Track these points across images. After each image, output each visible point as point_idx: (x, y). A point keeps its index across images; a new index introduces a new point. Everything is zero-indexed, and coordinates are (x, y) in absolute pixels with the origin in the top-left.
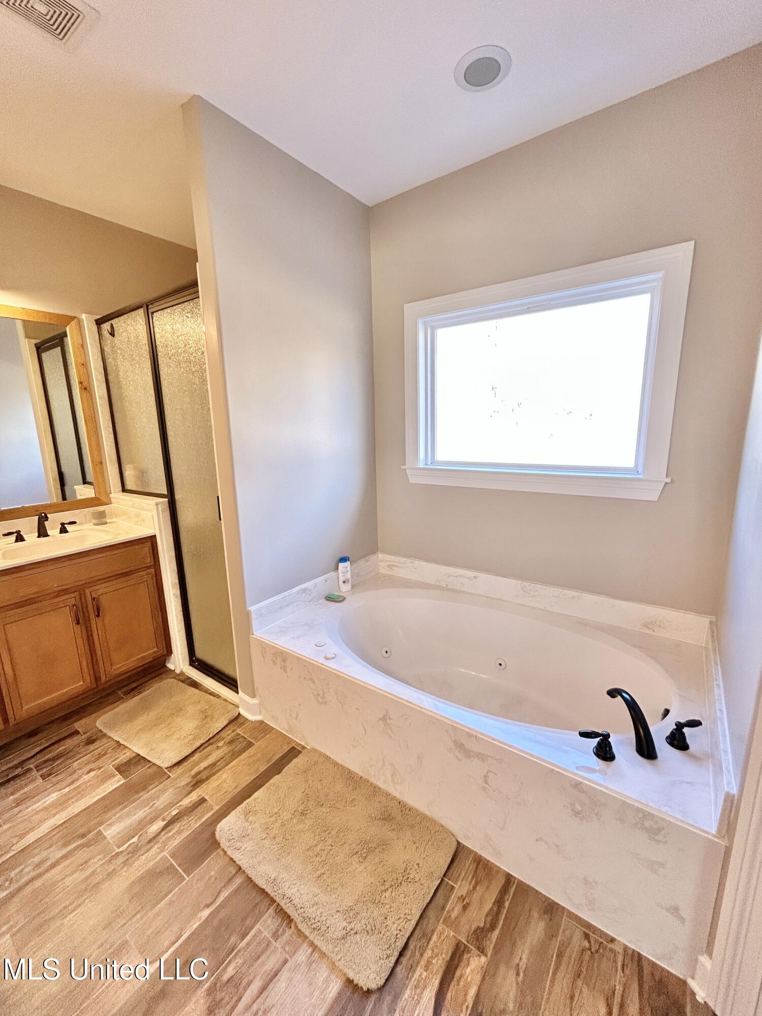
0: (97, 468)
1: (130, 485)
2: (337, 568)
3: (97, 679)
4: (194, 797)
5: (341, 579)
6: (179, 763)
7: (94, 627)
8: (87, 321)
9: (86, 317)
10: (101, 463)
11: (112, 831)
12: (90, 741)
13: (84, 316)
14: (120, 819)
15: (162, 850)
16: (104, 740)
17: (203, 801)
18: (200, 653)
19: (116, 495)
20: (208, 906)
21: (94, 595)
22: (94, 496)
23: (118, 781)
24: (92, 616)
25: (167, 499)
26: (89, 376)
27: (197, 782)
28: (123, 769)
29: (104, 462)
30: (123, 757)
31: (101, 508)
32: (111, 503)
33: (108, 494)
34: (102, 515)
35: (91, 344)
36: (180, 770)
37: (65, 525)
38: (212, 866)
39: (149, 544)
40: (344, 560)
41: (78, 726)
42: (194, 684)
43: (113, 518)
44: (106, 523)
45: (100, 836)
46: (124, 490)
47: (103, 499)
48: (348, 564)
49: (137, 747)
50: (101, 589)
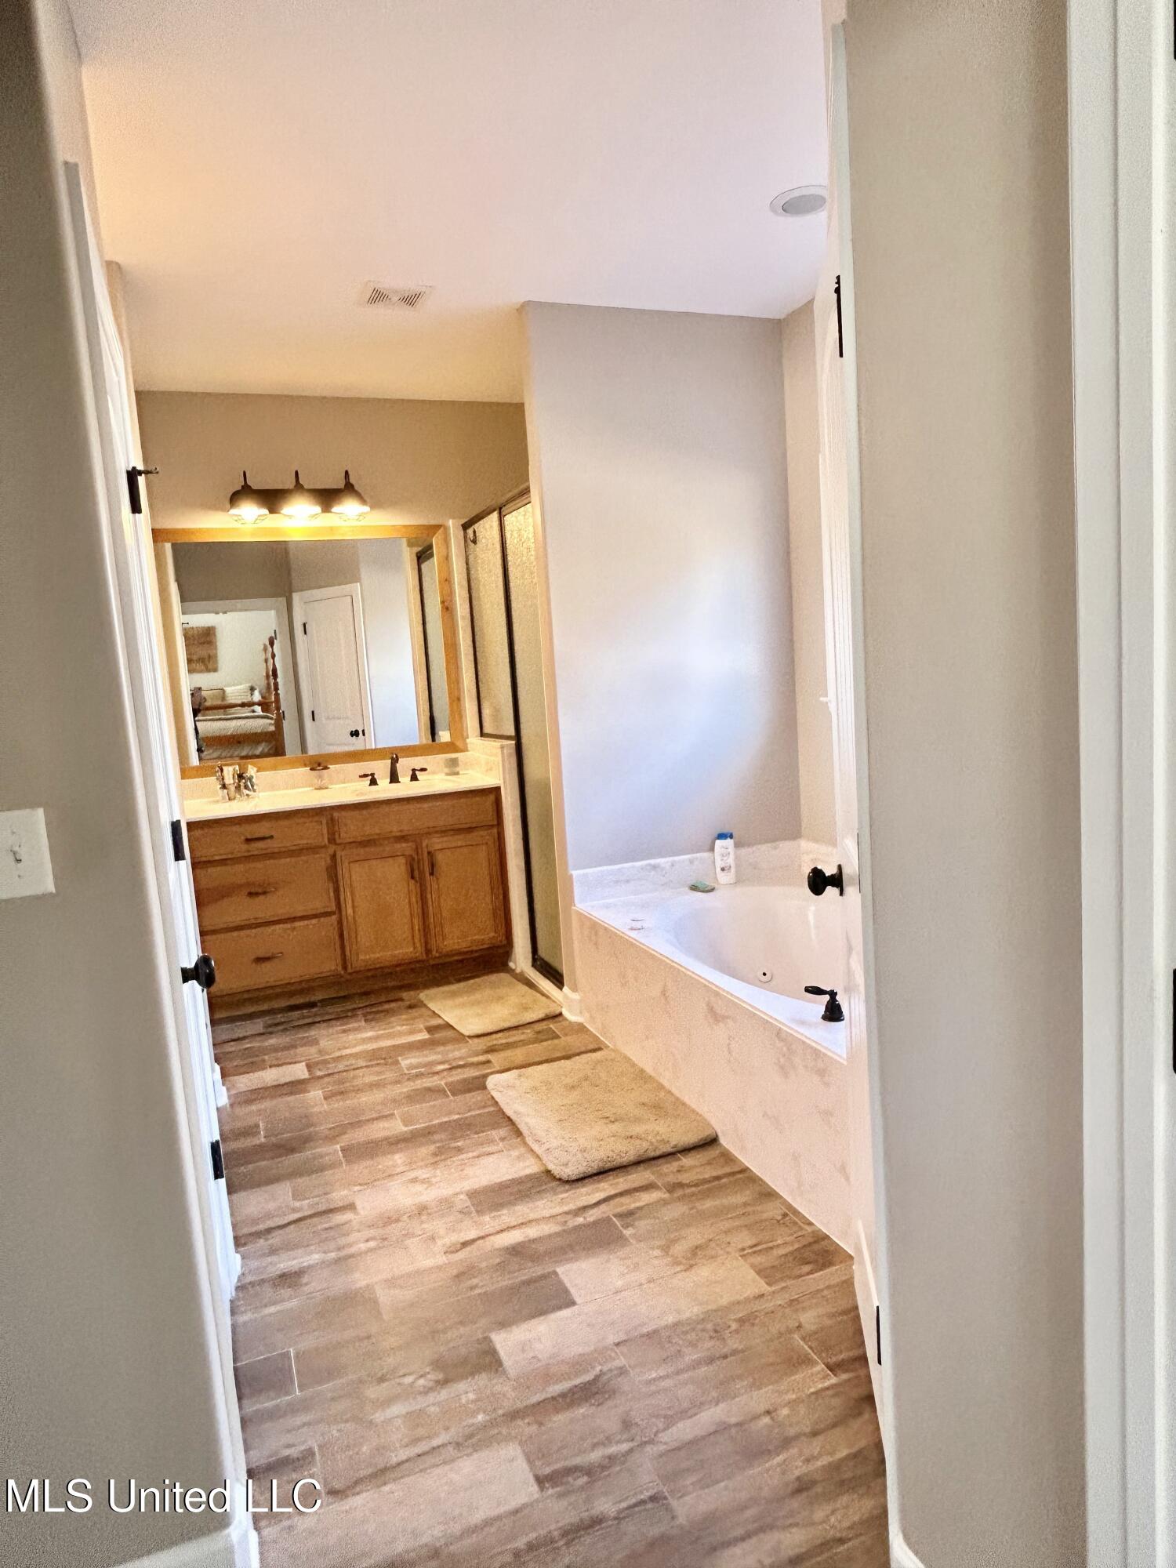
0: (455, 704)
1: (487, 730)
2: (712, 849)
3: (428, 951)
4: (482, 1058)
5: (719, 864)
6: (478, 1036)
7: (428, 885)
8: (453, 526)
9: (453, 524)
10: (459, 699)
11: (405, 1062)
12: (411, 1007)
13: (450, 523)
14: (414, 1057)
15: (441, 1079)
16: (423, 1010)
17: (489, 1062)
18: (543, 952)
19: (473, 739)
20: (459, 1114)
21: (431, 849)
22: (449, 740)
23: (425, 1036)
24: (427, 874)
25: (514, 742)
26: (451, 593)
27: (491, 1050)
28: (430, 1030)
29: (462, 699)
30: (435, 1022)
31: (454, 755)
32: (467, 751)
33: (464, 738)
34: (454, 763)
35: (457, 555)
36: (476, 1040)
37: (417, 772)
38: (477, 1097)
39: (492, 797)
40: (722, 836)
41: (405, 995)
42: (530, 984)
43: (467, 769)
44: (458, 773)
45: (397, 1063)
46: (482, 734)
47: (459, 744)
48: (729, 842)
49: (449, 1017)
50: (437, 843)
